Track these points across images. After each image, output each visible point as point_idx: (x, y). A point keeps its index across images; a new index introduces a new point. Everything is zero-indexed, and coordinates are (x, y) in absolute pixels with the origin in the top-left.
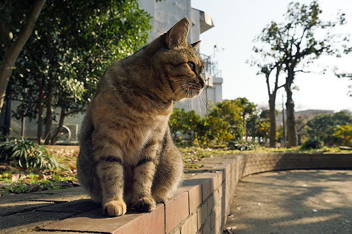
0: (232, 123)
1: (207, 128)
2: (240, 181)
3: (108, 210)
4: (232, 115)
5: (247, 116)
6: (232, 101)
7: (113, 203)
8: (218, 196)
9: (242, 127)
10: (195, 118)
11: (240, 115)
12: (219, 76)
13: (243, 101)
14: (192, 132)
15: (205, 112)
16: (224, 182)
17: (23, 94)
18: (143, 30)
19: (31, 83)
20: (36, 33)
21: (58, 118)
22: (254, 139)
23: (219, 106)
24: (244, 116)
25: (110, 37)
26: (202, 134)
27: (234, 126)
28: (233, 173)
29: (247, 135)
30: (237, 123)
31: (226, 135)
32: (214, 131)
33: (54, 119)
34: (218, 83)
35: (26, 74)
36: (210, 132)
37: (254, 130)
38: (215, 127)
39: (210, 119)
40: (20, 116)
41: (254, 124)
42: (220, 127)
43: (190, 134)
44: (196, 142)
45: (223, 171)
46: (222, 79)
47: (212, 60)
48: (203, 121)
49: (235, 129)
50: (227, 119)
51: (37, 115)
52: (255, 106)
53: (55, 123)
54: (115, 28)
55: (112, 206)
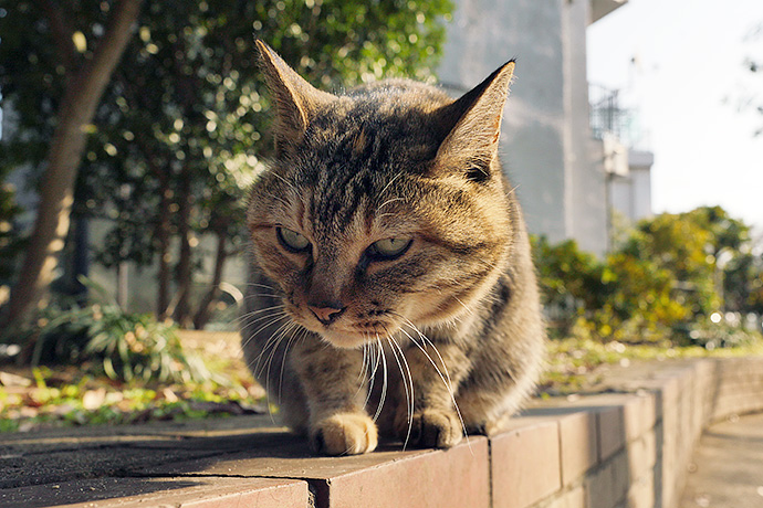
0: (683, 275)
1: (611, 288)
2: (705, 432)
3: (327, 439)
4: (682, 253)
5: (726, 257)
6: (683, 216)
7: (341, 419)
8: (641, 457)
9: (711, 288)
10: (575, 260)
11: (704, 253)
12: (642, 146)
13: (713, 215)
14: (570, 301)
15: (604, 245)
16: (658, 423)
17: (120, 203)
18: (429, 16)
19: (137, 171)
20: (145, 34)
21: (209, 264)
22: (743, 321)
23: (646, 229)
24: (716, 254)
25: (341, 39)
26: (595, 305)
27: (688, 285)
28: (686, 405)
29: (726, 309)
30: (695, 275)
31: (665, 308)
32: (631, 297)
33: (199, 266)
34: (642, 166)
35: (123, 147)
36: (619, 299)
37: (745, 294)
38: (633, 287)
39: (621, 264)
40: (112, 259)
41: (745, 279)
42: (648, 287)
43: (563, 305)
44: (581, 328)
45: (658, 396)
46: (650, 155)
47: (623, 101)
48: (600, 269)
49: (691, 292)
50: (668, 265)
51: (156, 257)
52: (746, 229)
53: (202, 278)
54: (353, 13)
55: (336, 426)
